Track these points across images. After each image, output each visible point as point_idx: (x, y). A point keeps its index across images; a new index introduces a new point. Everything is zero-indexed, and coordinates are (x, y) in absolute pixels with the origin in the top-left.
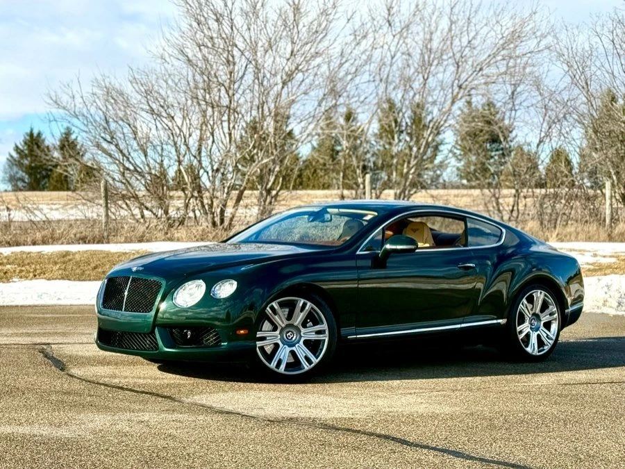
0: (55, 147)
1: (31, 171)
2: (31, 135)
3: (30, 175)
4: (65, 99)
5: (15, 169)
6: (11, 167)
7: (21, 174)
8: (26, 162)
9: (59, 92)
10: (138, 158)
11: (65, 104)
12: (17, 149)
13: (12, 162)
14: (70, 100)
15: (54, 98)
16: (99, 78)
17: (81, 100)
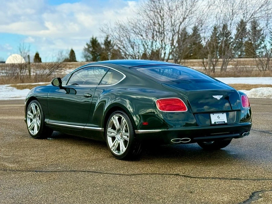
0: (102, 44)
1: (93, 53)
2: (93, 39)
3: (93, 55)
4: (105, 29)
5: (87, 52)
6: (85, 52)
7: (89, 54)
8: (91, 49)
9: (103, 27)
10: (130, 50)
11: (105, 31)
12: (87, 44)
13: (85, 50)
14: (107, 30)
15: (102, 29)
16: (117, 22)
17: (111, 30)
